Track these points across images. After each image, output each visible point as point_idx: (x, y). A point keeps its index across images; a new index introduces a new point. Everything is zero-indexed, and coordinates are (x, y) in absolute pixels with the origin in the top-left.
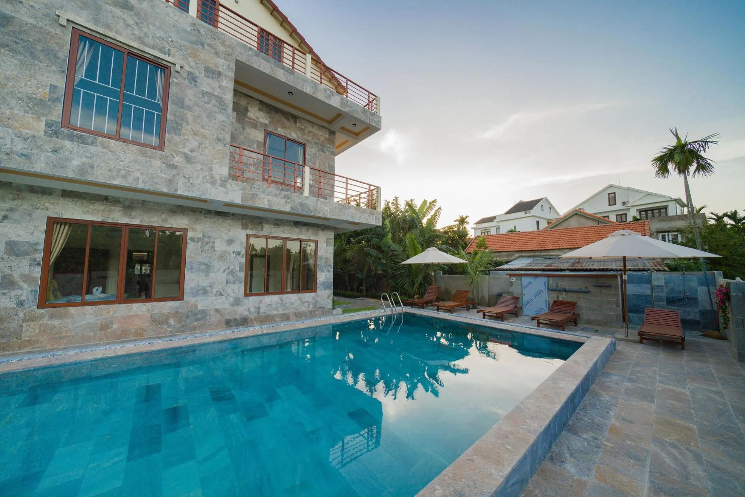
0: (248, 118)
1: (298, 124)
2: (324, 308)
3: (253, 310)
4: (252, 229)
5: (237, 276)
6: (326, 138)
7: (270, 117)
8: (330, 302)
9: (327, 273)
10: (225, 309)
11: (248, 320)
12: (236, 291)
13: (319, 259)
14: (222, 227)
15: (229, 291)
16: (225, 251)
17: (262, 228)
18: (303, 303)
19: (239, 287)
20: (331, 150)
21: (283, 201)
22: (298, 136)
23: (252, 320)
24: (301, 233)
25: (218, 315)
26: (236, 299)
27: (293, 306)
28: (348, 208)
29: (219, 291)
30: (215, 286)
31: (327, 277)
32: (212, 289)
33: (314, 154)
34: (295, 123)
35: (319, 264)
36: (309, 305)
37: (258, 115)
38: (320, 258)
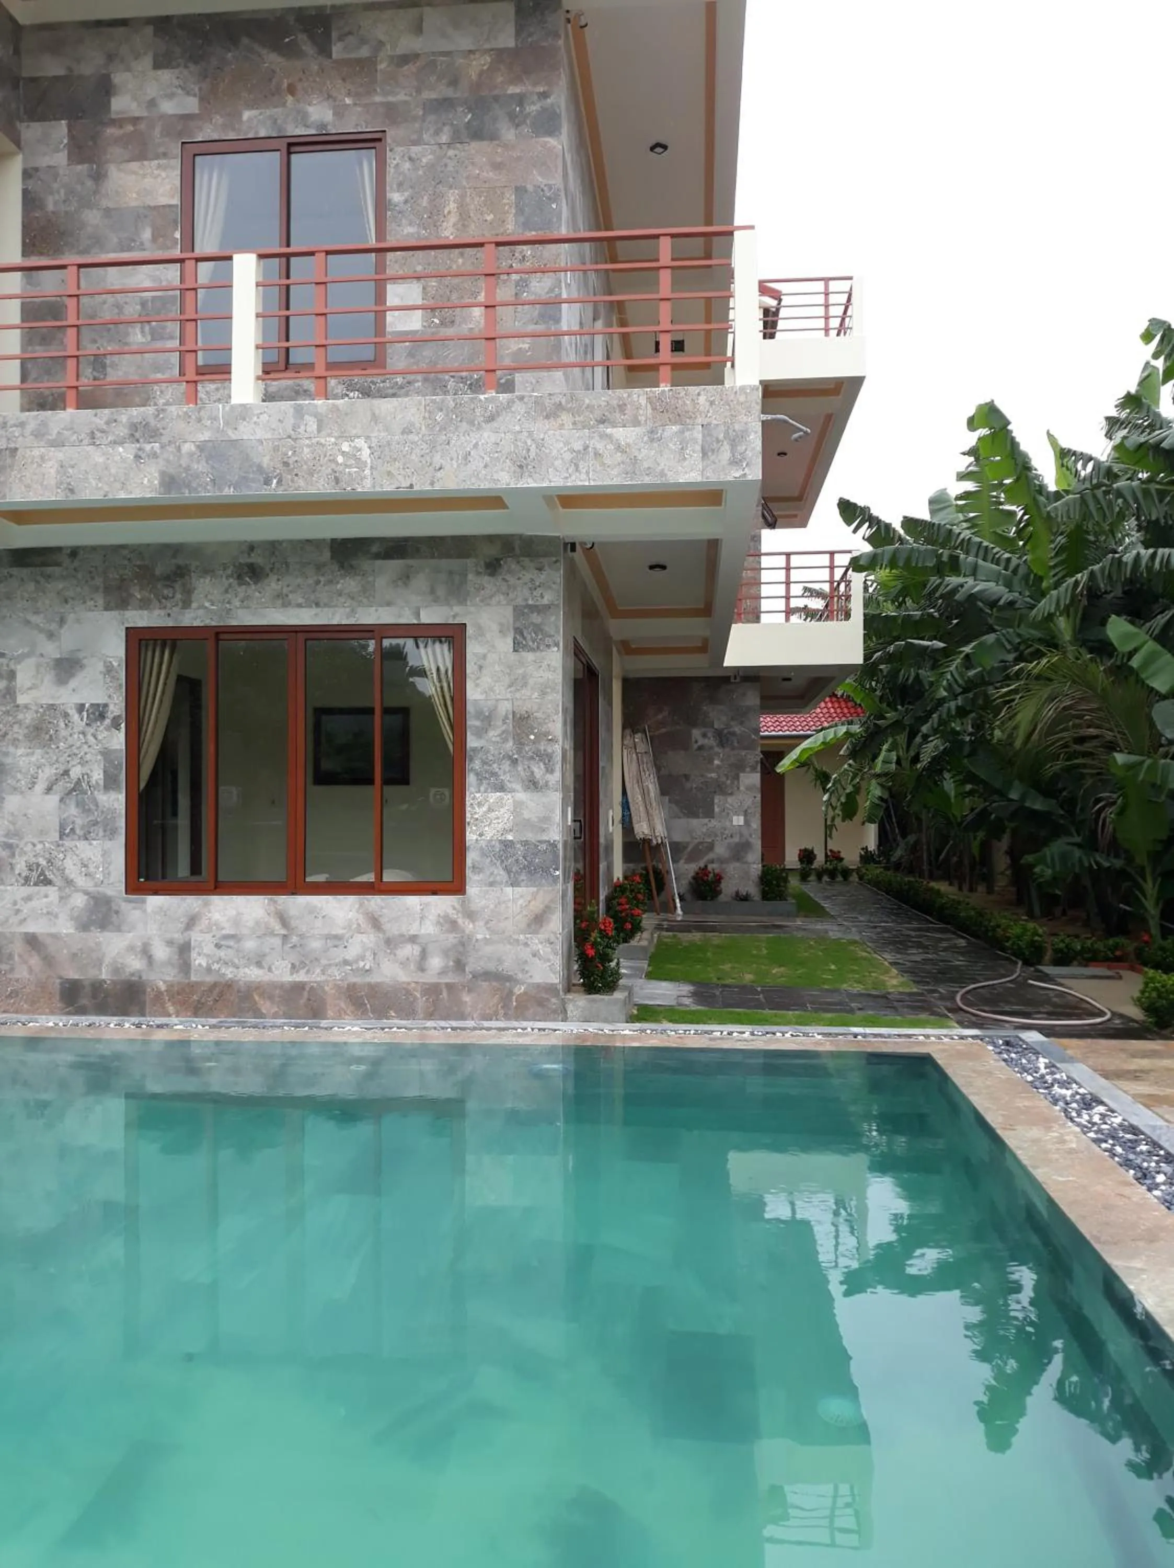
0: (113, 122)
1: (337, 50)
2: (509, 979)
3: (161, 952)
4: (145, 604)
5: (97, 805)
6: (500, 54)
7: (204, 76)
8: (544, 950)
9: (521, 796)
10: (55, 936)
11: (144, 992)
12: (97, 867)
13: (472, 722)
14: (36, 612)
15: (71, 867)
16: (52, 707)
17: (188, 592)
18: (391, 943)
19: (105, 854)
20: (533, 108)
21: (126, 452)
22: (339, 112)
23: (159, 995)
24: (367, 594)
25: (35, 961)
26: (96, 904)
27: (339, 954)
28: (491, 419)
29: (38, 865)
30: (22, 845)
31: (526, 815)
32: (13, 855)
33: (431, 167)
34: (324, 50)
35: (474, 750)
36: (424, 955)
37: (152, 90)
38: (479, 714)
